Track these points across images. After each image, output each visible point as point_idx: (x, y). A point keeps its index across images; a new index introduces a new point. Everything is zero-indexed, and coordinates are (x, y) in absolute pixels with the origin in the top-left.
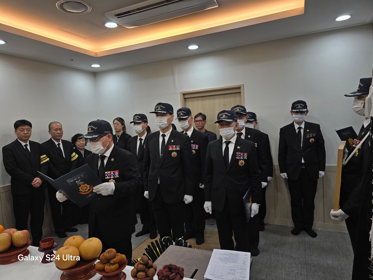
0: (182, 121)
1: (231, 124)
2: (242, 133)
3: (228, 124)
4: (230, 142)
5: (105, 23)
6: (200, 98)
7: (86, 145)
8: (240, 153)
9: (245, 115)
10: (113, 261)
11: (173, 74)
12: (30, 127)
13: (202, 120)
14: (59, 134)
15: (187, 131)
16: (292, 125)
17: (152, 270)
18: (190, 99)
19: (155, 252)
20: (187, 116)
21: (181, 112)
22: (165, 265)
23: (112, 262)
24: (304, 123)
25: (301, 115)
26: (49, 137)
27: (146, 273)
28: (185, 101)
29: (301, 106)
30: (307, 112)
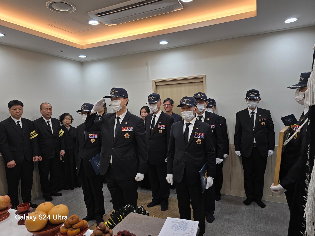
0: (152, 105)
1: (191, 108)
2: (202, 116)
3: (189, 108)
4: (190, 124)
5: (88, 21)
6: (169, 86)
7: (72, 123)
8: (197, 133)
9: (206, 101)
10: (75, 226)
11: (147, 65)
12: (21, 107)
13: (170, 104)
14: (48, 113)
15: (156, 113)
16: (247, 110)
19: (118, 218)
20: (156, 101)
21: (151, 97)
22: (119, 232)
23: (74, 227)
24: (256, 109)
25: (254, 102)
26: (40, 115)
28: (157, 88)
29: (254, 94)
30: (259, 99)
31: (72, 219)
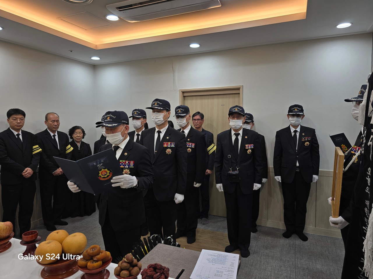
0: (180, 118)
2: (239, 134)
5: (106, 15)
6: (199, 97)
7: (83, 138)
10: (97, 258)
11: (174, 71)
12: (23, 117)
13: (200, 119)
14: (55, 125)
15: (184, 129)
16: (288, 128)
17: (136, 269)
18: (189, 98)
19: (143, 250)
20: (185, 114)
21: (179, 109)
22: (151, 264)
23: (95, 259)
24: (299, 127)
27: (130, 272)
28: (184, 99)
29: (298, 109)
30: (303, 116)
31: (92, 250)
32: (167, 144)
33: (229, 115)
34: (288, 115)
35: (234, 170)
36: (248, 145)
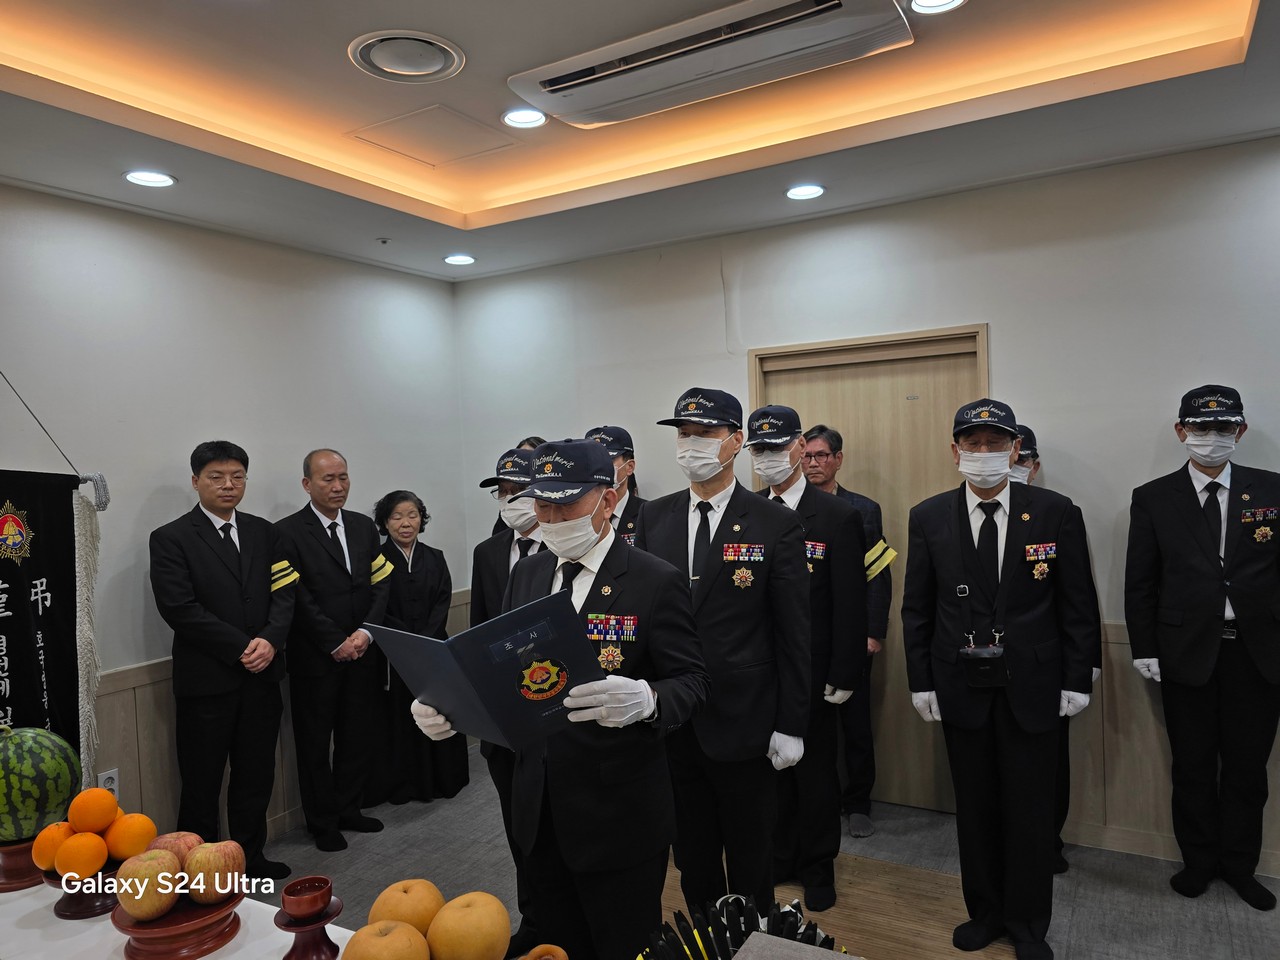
0: (767, 453)
2: (998, 505)
5: (503, 112)
6: (819, 373)
7: (422, 530)
11: (726, 287)
12: (241, 468)
13: (829, 452)
14: (336, 492)
15: (783, 490)
16: (1182, 477)
18: (783, 377)
19: (687, 951)
20: (788, 438)
21: (763, 421)
24: (1228, 469)
25: (1219, 439)
26: (301, 499)
28: (768, 382)
29: (1220, 404)
30: (1243, 426)
32: (737, 552)
33: (957, 436)
34: (1181, 426)
35: (984, 640)
36: (1034, 546)
